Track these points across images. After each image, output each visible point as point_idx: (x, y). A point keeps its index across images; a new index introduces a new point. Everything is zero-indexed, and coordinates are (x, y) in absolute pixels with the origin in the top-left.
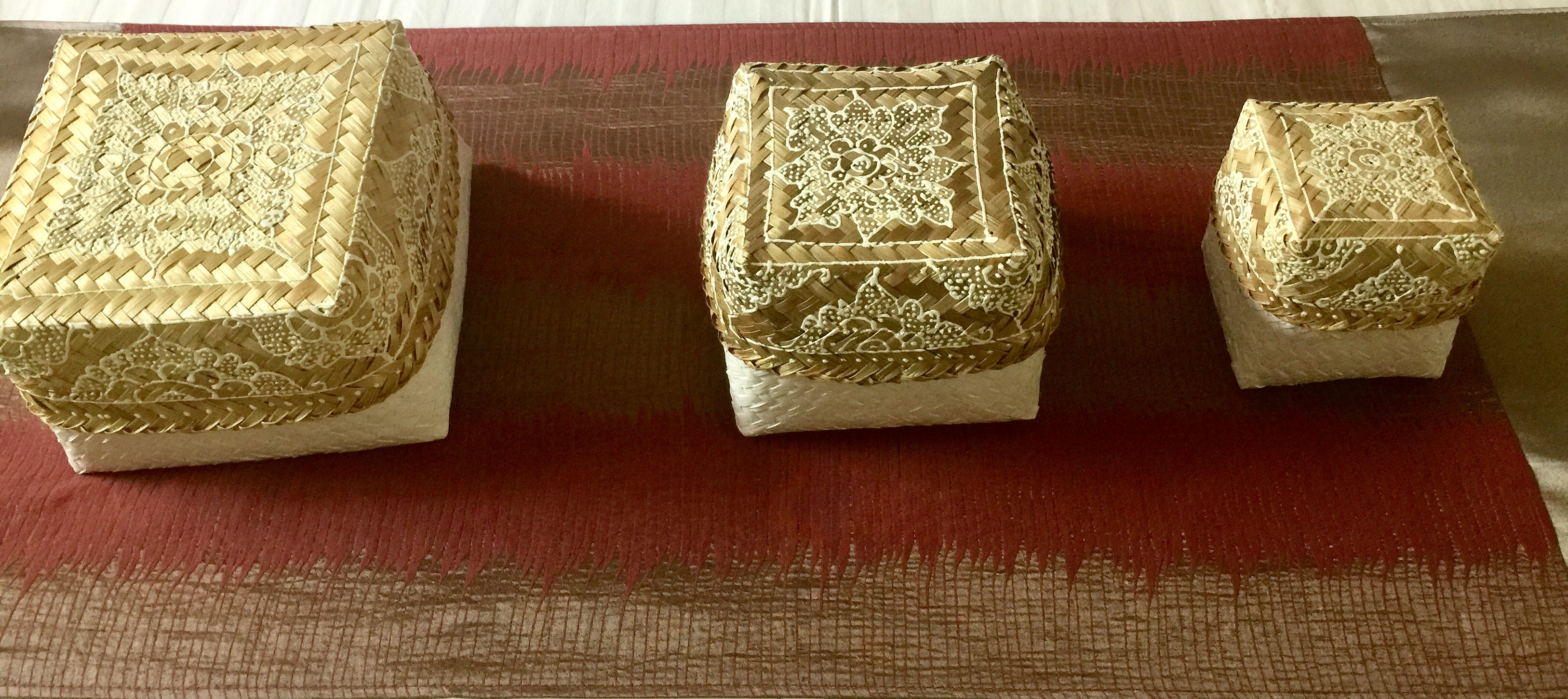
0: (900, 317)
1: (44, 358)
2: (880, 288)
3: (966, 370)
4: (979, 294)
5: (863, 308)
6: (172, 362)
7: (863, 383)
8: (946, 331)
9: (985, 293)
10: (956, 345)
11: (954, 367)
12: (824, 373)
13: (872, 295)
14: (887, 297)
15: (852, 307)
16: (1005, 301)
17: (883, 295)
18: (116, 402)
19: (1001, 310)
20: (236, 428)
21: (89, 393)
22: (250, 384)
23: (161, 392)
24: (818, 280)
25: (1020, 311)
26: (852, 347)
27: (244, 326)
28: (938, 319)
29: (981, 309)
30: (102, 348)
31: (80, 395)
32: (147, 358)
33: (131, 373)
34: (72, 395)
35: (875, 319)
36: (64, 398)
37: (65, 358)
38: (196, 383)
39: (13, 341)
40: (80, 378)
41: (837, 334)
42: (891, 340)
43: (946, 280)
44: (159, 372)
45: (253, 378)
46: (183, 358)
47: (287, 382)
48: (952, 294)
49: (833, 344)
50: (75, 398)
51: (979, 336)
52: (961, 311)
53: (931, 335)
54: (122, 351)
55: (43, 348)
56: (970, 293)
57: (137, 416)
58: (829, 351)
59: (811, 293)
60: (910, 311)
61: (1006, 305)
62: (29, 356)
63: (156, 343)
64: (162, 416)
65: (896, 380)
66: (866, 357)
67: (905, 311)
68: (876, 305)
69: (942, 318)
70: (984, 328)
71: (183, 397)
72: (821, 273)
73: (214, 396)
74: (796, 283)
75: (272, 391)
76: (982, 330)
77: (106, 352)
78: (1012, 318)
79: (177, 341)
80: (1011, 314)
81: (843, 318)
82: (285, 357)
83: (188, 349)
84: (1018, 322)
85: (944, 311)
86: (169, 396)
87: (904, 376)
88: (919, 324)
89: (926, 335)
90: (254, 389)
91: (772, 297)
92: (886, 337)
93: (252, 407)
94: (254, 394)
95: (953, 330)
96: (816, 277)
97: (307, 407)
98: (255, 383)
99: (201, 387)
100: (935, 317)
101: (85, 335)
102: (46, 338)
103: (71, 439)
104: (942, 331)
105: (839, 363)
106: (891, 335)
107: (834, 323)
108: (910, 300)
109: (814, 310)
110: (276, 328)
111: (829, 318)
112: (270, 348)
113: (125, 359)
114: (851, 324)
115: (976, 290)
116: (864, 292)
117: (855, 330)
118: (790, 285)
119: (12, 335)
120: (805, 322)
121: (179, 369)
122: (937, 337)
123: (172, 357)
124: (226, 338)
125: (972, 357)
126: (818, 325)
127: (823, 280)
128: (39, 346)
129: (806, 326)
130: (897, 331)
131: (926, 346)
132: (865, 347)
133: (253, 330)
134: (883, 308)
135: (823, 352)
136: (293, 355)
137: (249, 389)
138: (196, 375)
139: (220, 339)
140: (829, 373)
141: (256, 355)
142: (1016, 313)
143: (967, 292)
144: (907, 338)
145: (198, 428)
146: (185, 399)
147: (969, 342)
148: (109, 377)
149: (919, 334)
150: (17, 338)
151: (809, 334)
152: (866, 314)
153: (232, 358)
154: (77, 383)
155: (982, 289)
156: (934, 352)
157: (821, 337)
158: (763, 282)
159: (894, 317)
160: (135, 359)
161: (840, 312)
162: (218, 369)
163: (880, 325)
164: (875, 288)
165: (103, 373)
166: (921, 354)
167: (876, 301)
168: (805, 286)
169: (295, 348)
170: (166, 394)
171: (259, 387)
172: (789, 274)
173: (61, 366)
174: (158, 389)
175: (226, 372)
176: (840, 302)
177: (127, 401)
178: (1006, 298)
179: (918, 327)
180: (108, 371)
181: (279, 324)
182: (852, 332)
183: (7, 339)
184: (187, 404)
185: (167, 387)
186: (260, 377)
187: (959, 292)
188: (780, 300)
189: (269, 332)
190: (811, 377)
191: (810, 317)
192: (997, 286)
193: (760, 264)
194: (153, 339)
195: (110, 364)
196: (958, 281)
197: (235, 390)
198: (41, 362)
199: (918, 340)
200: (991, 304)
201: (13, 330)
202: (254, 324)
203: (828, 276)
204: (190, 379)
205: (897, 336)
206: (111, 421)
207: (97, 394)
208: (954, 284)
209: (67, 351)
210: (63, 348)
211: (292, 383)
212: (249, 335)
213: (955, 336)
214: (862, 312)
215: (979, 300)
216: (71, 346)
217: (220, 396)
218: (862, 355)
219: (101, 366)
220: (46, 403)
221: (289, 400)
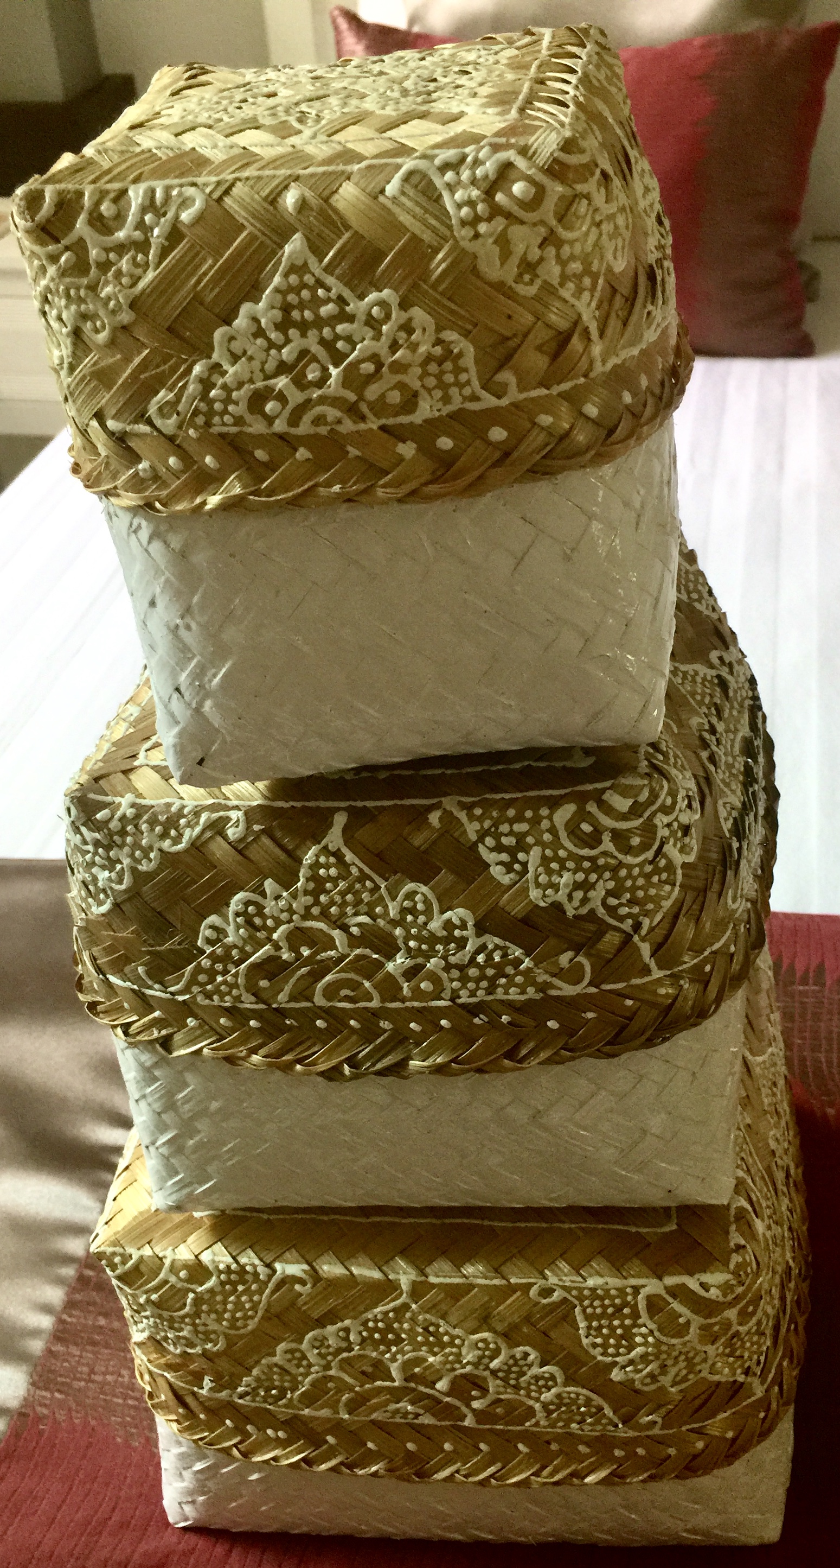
0: (395, 923)
1: (219, 1320)
2: (349, 857)
3: (543, 1055)
4: (549, 872)
5: (317, 902)
6: (423, 1352)
7: (333, 1074)
8: (489, 958)
9: (563, 867)
10: (514, 994)
11: (516, 1048)
12: (254, 1051)
13: (333, 872)
14: (363, 877)
15: (294, 896)
16: (609, 893)
17: (354, 870)
18: (307, 1411)
19: (601, 912)
20: (484, 1483)
21: (268, 1390)
22: (537, 1406)
23: (386, 1403)
24: (222, 833)
25: (646, 923)
26: (303, 993)
27: (565, 1300)
28: (470, 932)
29: (557, 907)
30: (316, 1315)
31: (254, 1392)
32: (383, 1341)
33: (346, 1365)
34: (240, 1389)
35: (345, 928)
36: (224, 1394)
37: (252, 1325)
38: (448, 1394)
39: (179, 1285)
40: (263, 1361)
41: (269, 960)
42: (379, 976)
43: (481, 839)
44: (394, 1369)
45: (547, 1396)
46: (443, 1346)
47: (600, 1409)
48: (497, 871)
49: (264, 983)
50: (241, 1397)
51: (559, 973)
52: (518, 910)
53: (461, 968)
54: (347, 1322)
55: (225, 1303)
56: (531, 869)
57: (330, 1439)
58: (259, 1000)
59: (211, 865)
60: (413, 911)
61: (612, 901)
62: (197, 1314)
63: (408, 1315)
64: (370, 1445)
65: (398, 1069)
66: (336, 1019)
67: (404, 911)
68: (343, 894)
69: (481, 929)
70: (570, 954)
71: (417, 1416)
72: (228, 819)
73: (469, 1422)
74: (177, 840)
75: (567, 1423)
76: (564, 959)
77: (321, 1323)
78: (628, 938)
79: (443, 1317)
80: (627, 925)
81: (278, 922)
82: (615, 1364)
83: (457, 1331)
84: (645, 949)
85: (481, 911)
86: (397, 1411)
87: (415, 1064)
88: (433, 939)
89: (448, 967)
90: (540, 1415)
91: (134, 870)
92: (369, 969)
93: (521, 1446)
94: (537, 1424)
95: (504, 955)
96: (218, 827)
97: (614, 1459)
98: (545, 1406)
99: (457, 1403)
100: (463, 926)
101: (298, 1287)
102: (234, 1284)
103: (199, 1466)
104: (481, 958)
105: (283, 1030)
106: (381, 965)
107: (261, 935)
108: (410, 886)
109: (219, 903)
110: (619, 1309)
111: (249, 923)
112: (595, 1345)
113: (347, 1339)
114: (297, 937)
115: (545, 861)
116: (316, 865)
117: (306, 952)
118: (166, 844)
119: (183, 1274)
120: (205, 932)
121: (432, 1365)
122: (473, 972)
123: (426, 1343)
124: (527, 1319)
125: (552, 1024)
126: (230, 939)
127: (232, 833)
128: (219, 1298)
129: (209, 941)
130: (390, 957)
131: (454, 996)
132: (331, 992)
133: (578, 1310)
134: (358, 902)
135: (249, 1002)
136: (631, 1362)
137: (531, 1412)
138: (453, 1383)
139: (516, 1319)
140: (263, 1051)
141: (570, 1355)
142: (637, 927)
143: (525, 865)
144: (412, 973)
145: (423, 1475)
146: (420, 1420)
147: (543, 988)
148: (310, 1365)
149: (433, 964)
150: (190, 1280)
151: (214, 958)
152: (325, 915)
153: (526, 1355)
154: (255, 1372)
155: (556, 858)
156: (473, 1010)
157: (238, 963)
158: (111, 834)
159: (381, 922)
160: (364, 1340)
161: (270, 907)
162: (494, 1373)
163: (354, 941)
164: (338, 855)
165: (304, 1357)
166: (442, 1013)
167: (342, 885)
168: (197, 846)
169: (639, 1350)
170: (392, 1407)
171: (549, 1413)
172: (163, 818)
173: (241, 1337)
174: (384, 1397)
175: (505, 1380)
176: (269, 885)
177: (325, 1413)
178: (611, 885)
179: (432, 948)
180: (312, 1355)
181: (625, 1304)
182: (299, 955)
183: (173, 1279)
184: (419, 1430)
185: (397, 1395)
186: (559, 1396)
187: (509, 868)
188: (149, 876)
189: (604, 1315)
190: (230, 1060)
191: (213, 919)
192: (586, 852)
193: (109, 799)
194: (406, 1307)
195: (320, 1342)
196: (505, 841)
197: (508, 1413)
198: (213, 1326)
199: (434, 978)
200: (579, 895)
201: (186, 1266)
202: (581, 1298)
203: (242, 826)
204: (442, 1385)
205: (390, 966)
206: (283, 1444)
207: (282, 1395)
208: (499, 848)
209: (260, 1314)
210: (255, 1307)
211: (608, 1411)
212: (568, 1318)
213: (510, 970)
214: (315, 911)
215: (552, 885)
216: (269, 1304)
217: (478, 1422)
218: (327, 1013)
219: (305, 1346)
220: (189, 1400)
221: (587, 1444)
